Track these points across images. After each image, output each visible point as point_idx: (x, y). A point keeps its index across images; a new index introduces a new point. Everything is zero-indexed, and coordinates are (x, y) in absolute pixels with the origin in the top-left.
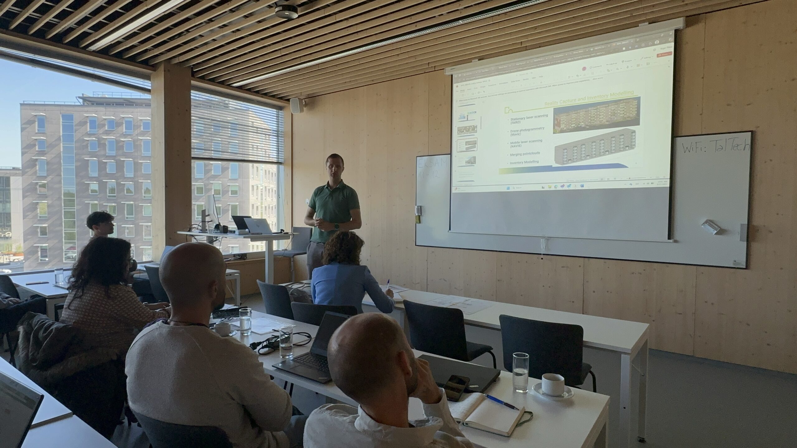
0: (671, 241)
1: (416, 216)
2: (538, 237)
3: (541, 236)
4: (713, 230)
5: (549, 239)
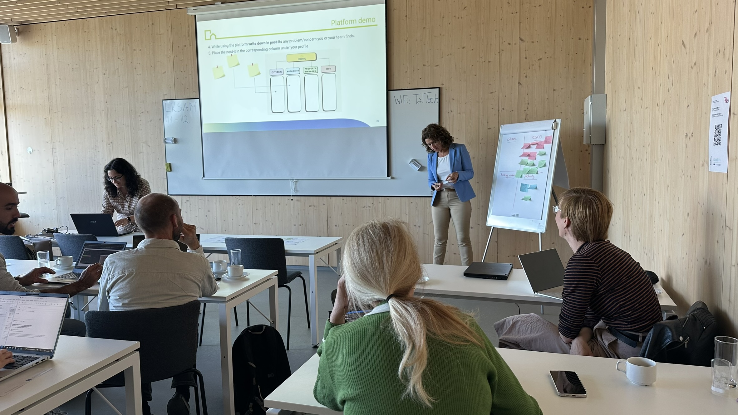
0: (389, 178)
1: (167, 164)
2: (289, 180)
3: (290, 179)
4: (416, 167)
5: (296, 182)
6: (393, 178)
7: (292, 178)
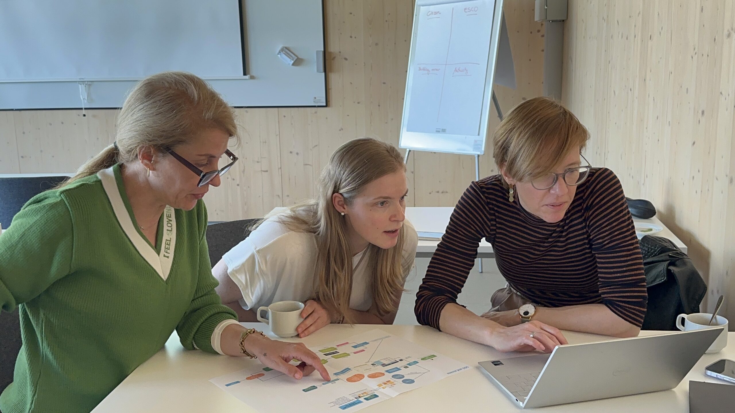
0: (247, 77)
2: (76, 82)
3: (79, 80)
4: (290, 60)
5: (90, 85)
6: (252, 78)
7: (82, 79)
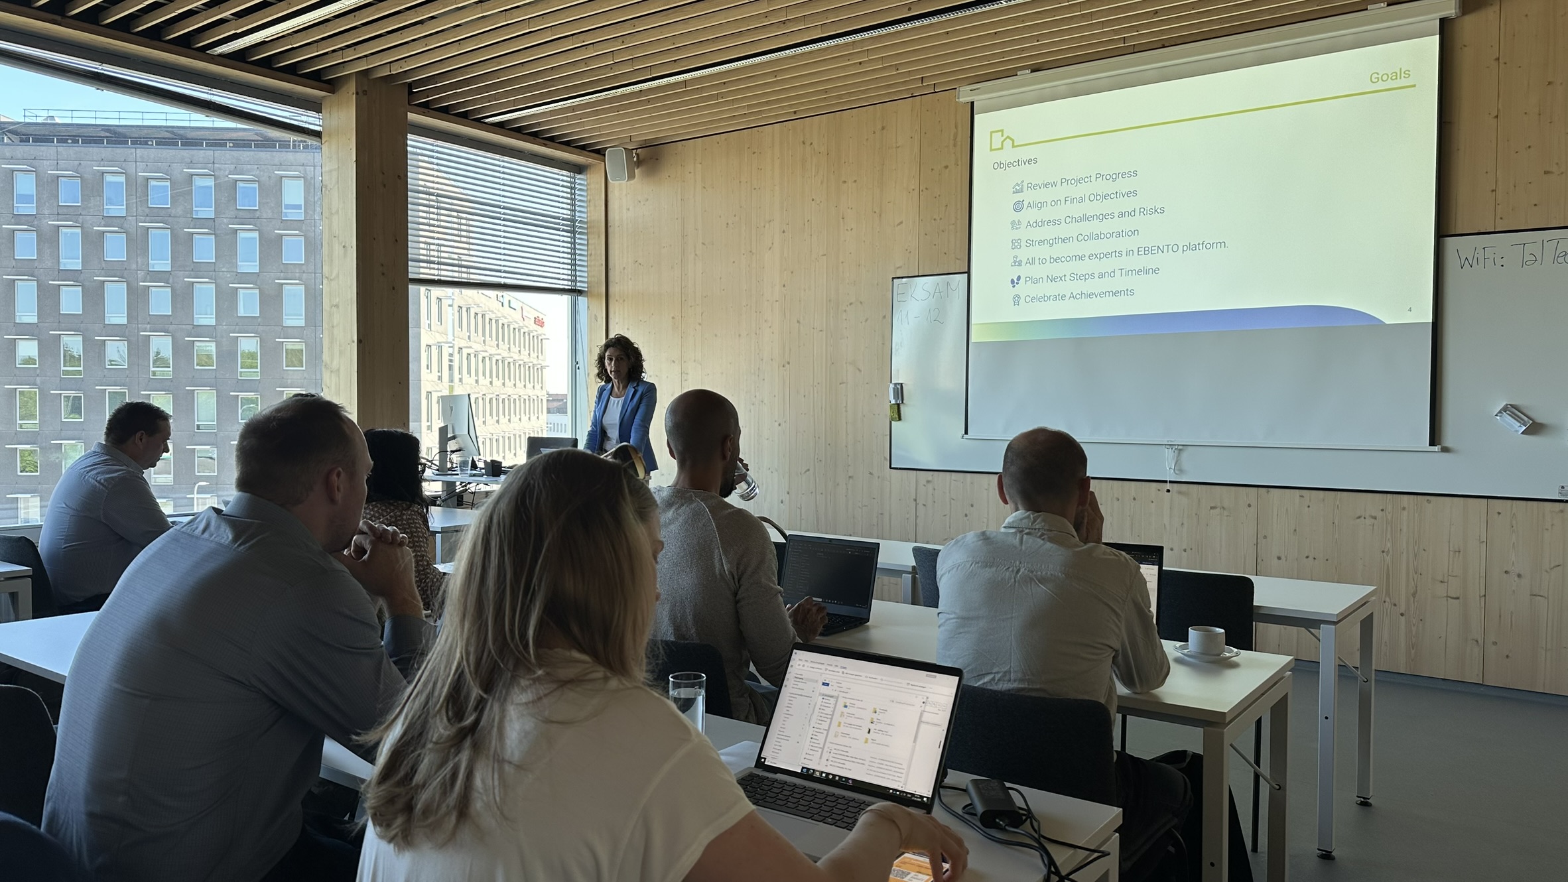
0: (1436, 448)
1: (891, 406)
2: (1161, 444)
3: (1165, 443)
4: (1519, 425)
5: (1180, 450)
6: (1445, 450)
7: (1171, 441)
